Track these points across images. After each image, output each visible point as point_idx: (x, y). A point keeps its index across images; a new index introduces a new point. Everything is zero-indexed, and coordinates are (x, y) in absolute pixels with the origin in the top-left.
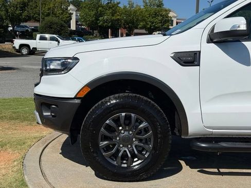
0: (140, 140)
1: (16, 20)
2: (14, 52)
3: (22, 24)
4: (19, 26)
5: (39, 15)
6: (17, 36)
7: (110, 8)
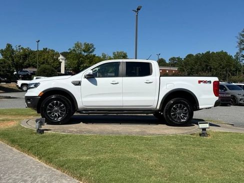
0: (62, 111)
1: (19, 67)
2: (17, 89)
3: (24, 70)
4: (21, 71)
5: (36, 63)
6: (20, 78)
7: (88, 58)
